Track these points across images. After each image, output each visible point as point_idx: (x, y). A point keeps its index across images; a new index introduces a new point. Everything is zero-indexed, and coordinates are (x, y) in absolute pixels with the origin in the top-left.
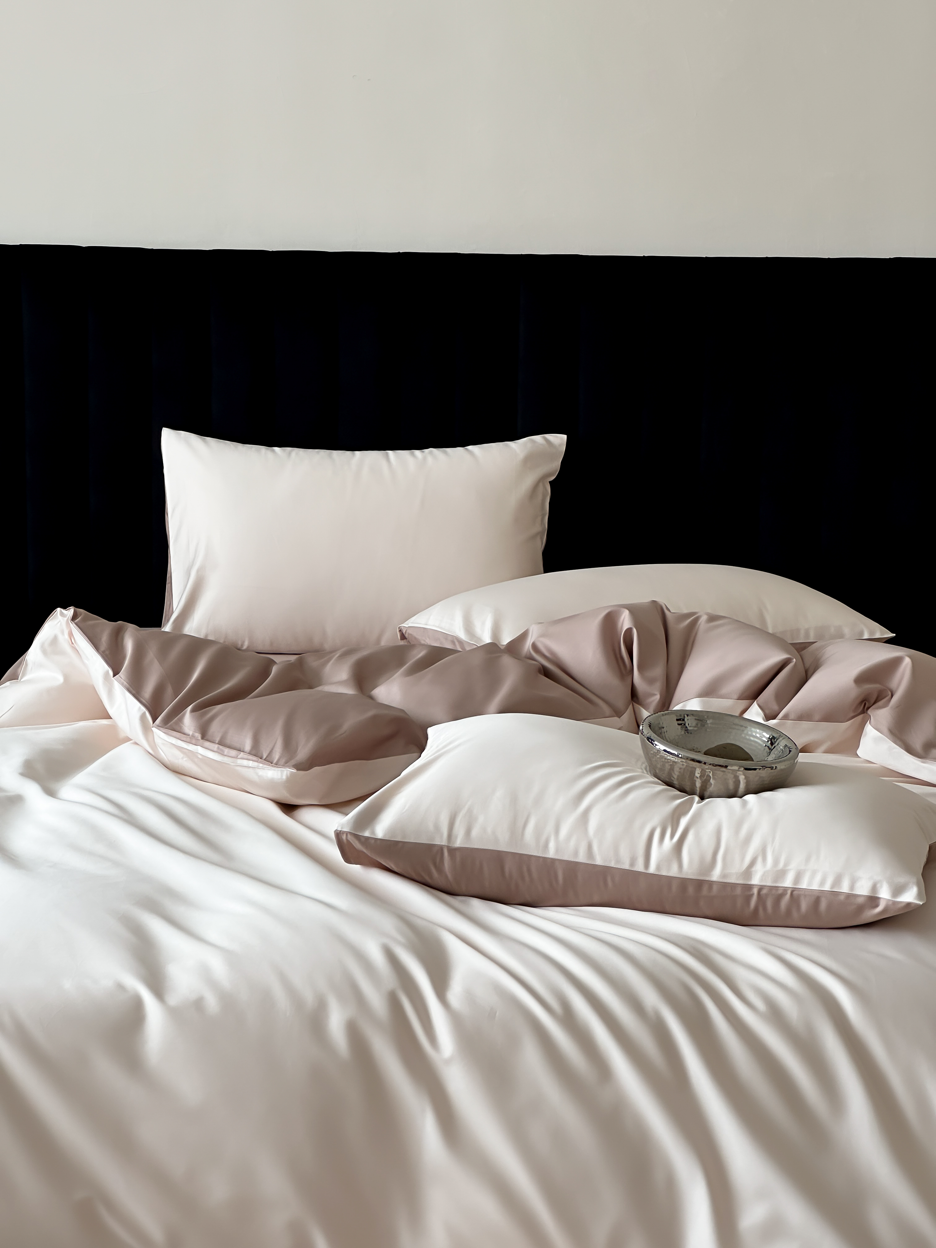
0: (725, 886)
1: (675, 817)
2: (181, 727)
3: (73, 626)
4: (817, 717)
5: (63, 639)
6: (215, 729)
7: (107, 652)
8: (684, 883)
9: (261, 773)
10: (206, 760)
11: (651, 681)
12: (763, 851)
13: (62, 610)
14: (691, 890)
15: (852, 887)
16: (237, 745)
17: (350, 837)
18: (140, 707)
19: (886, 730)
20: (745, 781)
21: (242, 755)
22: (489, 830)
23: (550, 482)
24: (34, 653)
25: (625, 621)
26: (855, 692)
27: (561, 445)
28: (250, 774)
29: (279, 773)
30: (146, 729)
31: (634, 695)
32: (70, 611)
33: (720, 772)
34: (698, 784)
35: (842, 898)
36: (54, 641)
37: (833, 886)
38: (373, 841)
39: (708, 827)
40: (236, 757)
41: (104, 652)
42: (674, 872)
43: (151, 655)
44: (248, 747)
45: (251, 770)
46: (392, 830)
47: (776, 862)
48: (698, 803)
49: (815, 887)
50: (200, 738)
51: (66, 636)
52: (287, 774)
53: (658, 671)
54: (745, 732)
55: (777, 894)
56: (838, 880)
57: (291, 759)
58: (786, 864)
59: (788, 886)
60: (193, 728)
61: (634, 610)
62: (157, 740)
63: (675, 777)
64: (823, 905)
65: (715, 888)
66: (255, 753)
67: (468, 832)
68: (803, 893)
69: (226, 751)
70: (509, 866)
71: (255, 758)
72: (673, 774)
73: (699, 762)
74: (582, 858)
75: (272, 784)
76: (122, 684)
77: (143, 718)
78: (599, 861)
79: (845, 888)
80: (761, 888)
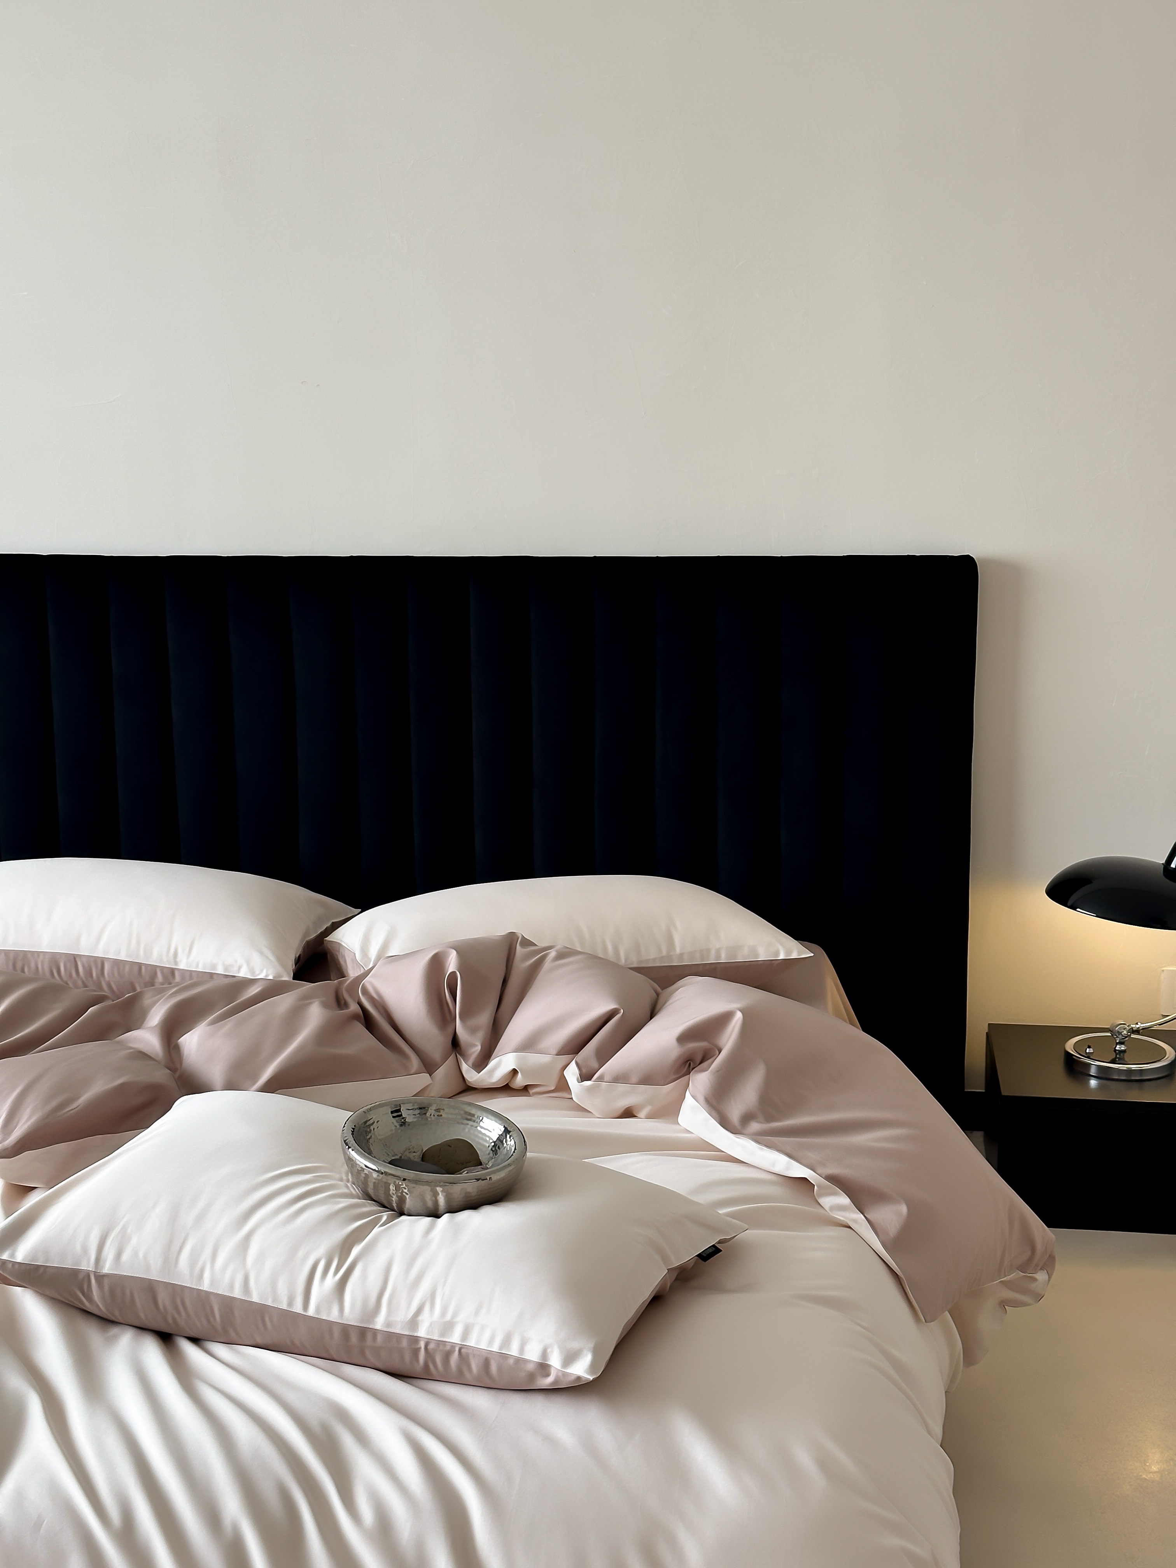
0: (390, 1336)
1: (349, 1244)
4: (634, 1079)
8: (345, 1329)
11: (473, 1031)
12: (433, 1295)
14: (354, 1339)
19: (704, 1099)
22: (141, 1255)
25: (452, 964)
26: (675, 1052)
31: (457, 1045)
33: (415, 1187)
34: (394, 1199)
37: (502, 1347)
39: (379, 1260)
42: (333, 1315)
48: (387, 1221)
53: (484, 1018)
55: (445, 1351)
58: (455, 1315)
59: (456, 1342)
61: (461, 949)
64: (494, 1368)
65: (379, 1338)
67: (118, 1256)
68: (472, 1351)
73: (390, 1175)
74: (237, 1293)
78: (255, 1298)
79: (514, 1351)
80: (428, 1341)
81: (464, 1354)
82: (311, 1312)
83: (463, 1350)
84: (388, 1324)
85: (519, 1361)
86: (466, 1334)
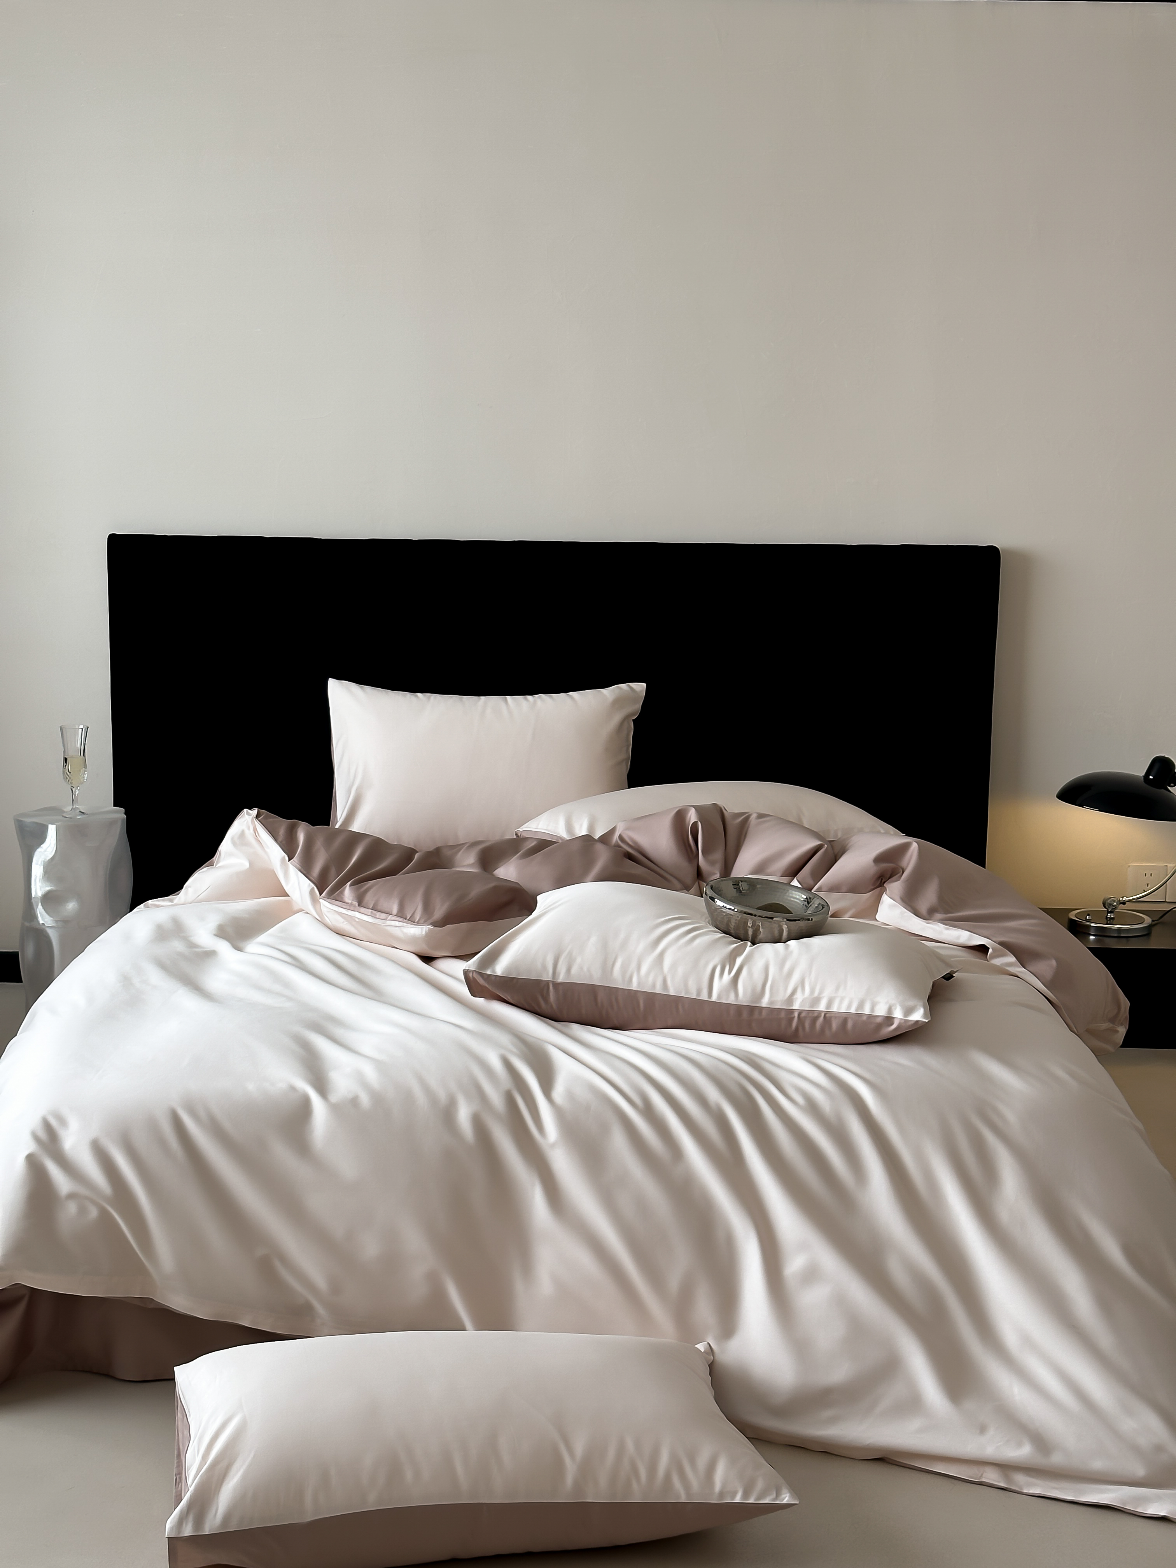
0: (772, 1010)
1: (731, 958)
2: (342, 898)
3: (257, 823)
4: (844, 889)
5: (249, 834)
6: (369, 898)
7: (284, 842)
8: (739, 1008)
9: (405, 930)
10: (362, 923)
11: (712, 863)
12: (802, 983)
13: (248, 810)
14: (745, 1015)
15: (872, 1009)
16: (387, 910)
17: (475, 975)
18: (310, 884)
19: (898, 899)
20: (787, 929)
21: (390, 917)
22: (585, 969)
23: (633, 720)
24: (226, 846)
25: (692, 817)
26: (873, 870)
27: (641, 691)
28: (397, 932)
29: (420, 929)
30: (314, 900)
31: (699, 875)
32: (255, 812)
33: (767, 923)
34: (750, 932)
35: (865, 1018)
36: (242, 834)
37: (857, 1009)
38: (493, 978)
39: (758, 965)
40: (386, 919)
41: (281, 842)
42: (731, 999)
43: (319, 844)
44: (395, 911)
45: (397, 928)
46: (509, 968)
47: (812, 991)
48: (750, 947)
49: (843, 1010)
50: (357, 905)
51: (252, 831)
52: (426, 931)
53: (718, 855)
54: (787, 894)
55: (814, 1016)
56: (861, 1005)
57: (429, 918)
58: (821, 992)
59: (822, 1010)
60: (351, 898)
61: (698, 809)
62: (324, 909)
63: (732, 927)
64: (850, 1024)
65: (764, 1013)
66: (401, 915)
67: (569, 970)
68: (832, 1015)
69: (378, 914)
70: (601, 996)
71: (400, 919)
72: (730, 925)
73: (751, 914)
74: (658, 990)
75: (414, 939)
76: (295, 867)
77: (312, 892)
78: (672, 992)
79: (867, 1011)
80: (801, 1011)
81: (828, 1017)
82: (714, 998)
83: (827, 1015)
84: (771, 1002)
85: (871, 1017)
86: (830, 1003)
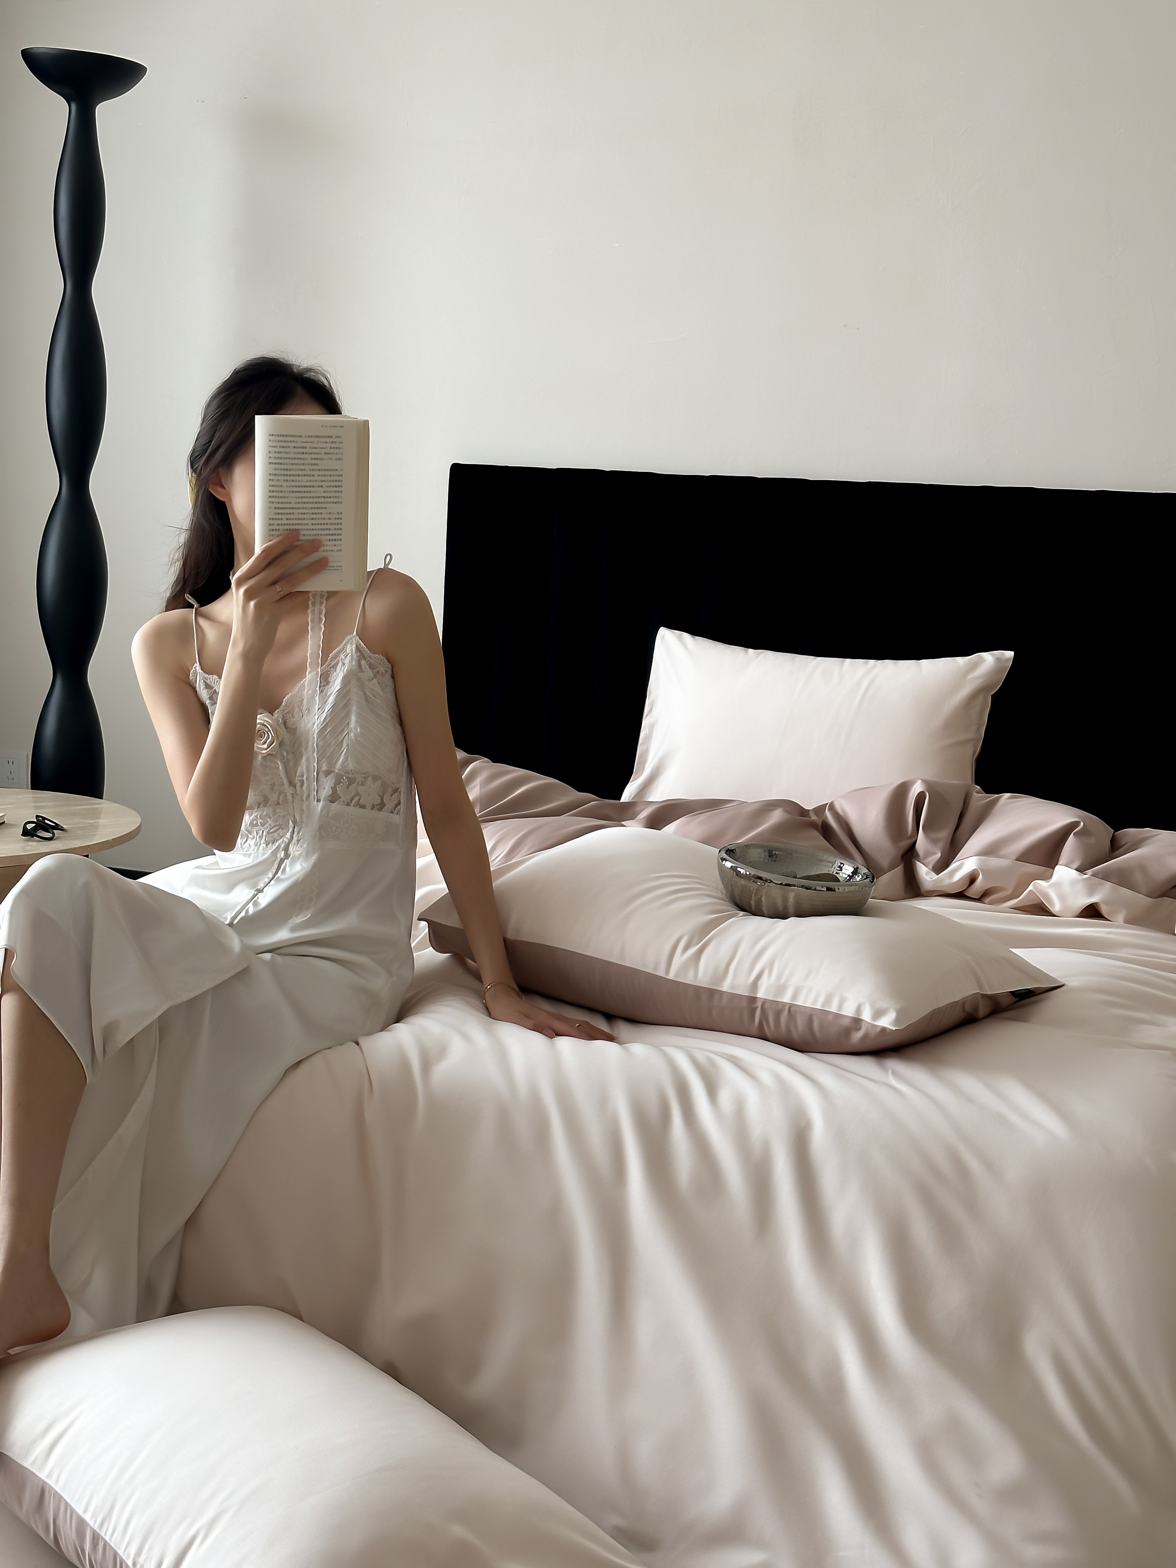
0: (733, 996)
1: (708, 928)
8: (698, 990)
14: (705, 1001)
15: (840, 1007)
23: (992, 695)
27: (1007, 661)
35: (831, 1017)
37: (824, 1005)
42: (689, 979)
47: (779, 977)
49: (809, 1004)
55: (778, 1009)
56: (829, 999)
58: (787, 980)
59: (786, 1002)
63: (737, 896)
64: (816, 1025)
65: (725, 1000)
68: (797, 1009)
78: (627, 962)
79: (834, 1009)
80: (765, 1001)
81: (793, 1012)
82: (672, 976)
83: (792, 1009)
84: (733, 987)
85: (838, 1016)
86: (795, 996)
